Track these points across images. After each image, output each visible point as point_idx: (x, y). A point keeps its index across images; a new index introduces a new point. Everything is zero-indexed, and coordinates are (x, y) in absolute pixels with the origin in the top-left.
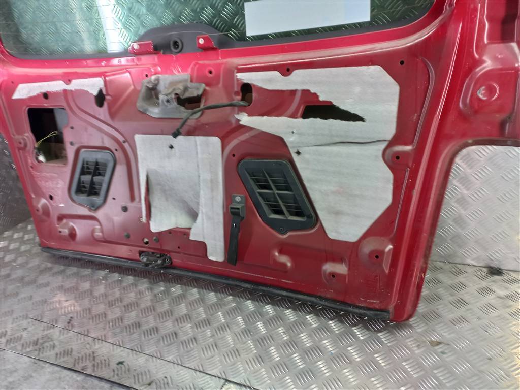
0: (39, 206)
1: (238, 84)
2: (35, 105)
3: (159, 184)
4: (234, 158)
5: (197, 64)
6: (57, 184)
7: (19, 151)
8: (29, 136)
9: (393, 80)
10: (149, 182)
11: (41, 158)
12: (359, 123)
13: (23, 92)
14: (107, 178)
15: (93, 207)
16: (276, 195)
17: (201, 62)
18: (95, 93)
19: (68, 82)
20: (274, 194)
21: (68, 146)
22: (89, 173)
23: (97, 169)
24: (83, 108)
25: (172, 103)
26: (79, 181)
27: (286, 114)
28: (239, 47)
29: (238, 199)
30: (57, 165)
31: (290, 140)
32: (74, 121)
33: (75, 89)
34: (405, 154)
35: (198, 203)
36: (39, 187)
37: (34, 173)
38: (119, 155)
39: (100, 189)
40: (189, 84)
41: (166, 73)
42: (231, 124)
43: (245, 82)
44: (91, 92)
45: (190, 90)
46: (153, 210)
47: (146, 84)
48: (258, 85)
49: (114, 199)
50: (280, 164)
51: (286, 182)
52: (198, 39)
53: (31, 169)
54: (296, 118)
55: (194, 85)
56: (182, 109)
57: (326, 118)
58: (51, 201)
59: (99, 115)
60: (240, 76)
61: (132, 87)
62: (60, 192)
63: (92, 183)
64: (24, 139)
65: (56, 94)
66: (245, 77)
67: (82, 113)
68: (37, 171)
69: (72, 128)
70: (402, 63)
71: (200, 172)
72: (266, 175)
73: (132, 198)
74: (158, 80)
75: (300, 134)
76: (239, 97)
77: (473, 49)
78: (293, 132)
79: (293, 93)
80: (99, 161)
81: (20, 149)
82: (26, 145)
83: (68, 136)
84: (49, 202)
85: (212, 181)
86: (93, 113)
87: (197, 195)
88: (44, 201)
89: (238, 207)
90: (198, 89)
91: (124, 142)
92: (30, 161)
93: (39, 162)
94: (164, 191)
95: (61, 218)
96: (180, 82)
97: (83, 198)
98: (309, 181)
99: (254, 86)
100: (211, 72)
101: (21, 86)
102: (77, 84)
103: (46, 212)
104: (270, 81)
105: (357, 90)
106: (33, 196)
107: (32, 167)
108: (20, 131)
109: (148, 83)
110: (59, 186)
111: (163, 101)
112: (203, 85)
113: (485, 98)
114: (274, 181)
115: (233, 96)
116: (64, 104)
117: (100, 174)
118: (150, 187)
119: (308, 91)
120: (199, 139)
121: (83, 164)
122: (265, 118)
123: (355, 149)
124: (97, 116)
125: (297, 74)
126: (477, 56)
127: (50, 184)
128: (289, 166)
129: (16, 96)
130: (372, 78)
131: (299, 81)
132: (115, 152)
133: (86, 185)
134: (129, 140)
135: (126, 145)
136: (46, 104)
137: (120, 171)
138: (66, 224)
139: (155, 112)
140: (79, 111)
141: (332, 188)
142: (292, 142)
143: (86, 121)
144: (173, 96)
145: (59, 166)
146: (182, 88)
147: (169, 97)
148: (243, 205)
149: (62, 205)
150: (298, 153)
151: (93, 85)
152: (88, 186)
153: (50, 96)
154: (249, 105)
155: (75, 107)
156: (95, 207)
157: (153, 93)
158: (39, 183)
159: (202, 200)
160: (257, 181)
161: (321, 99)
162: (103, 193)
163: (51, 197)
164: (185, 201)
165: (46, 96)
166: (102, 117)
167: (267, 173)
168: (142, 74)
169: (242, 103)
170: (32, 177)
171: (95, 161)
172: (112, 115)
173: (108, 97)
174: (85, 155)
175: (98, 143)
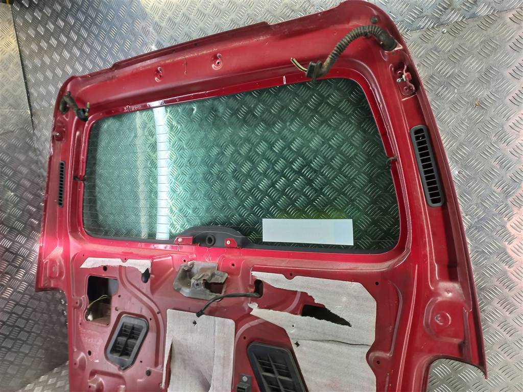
0: (78, 360)
1: (252, 279)
2: (95, 274)
3: (181, 354)
4: (245, 340)
5: (224, 257)
6: (98, 341)
7: (74, 309)
8: (84, 297)
9: (371, 296)
10: (173, 351)
11: (90, 317)
12: (346, 327)
13: (90, 263)
14: (138, 342)
15: (123, 366)
16: (278, 379)
17: (227, 256)
18: (143, 271)
19: (125, 260)
20: (276, 378)
21: (113, 310)
22: (125, 335)
23: (132, 333)
24: (132, 282)
25: (200, 286)
26: (116, 342)
27: (287, 309)
28: (257, 249)
29: (245, 379)
30: (100, 324)
31: (291, 332)
32: (122, 291)
33: (128, 267)
34: (384, 359)
35: (211, 376)
36: (82, 342)
37: (81, 329)
38: (152, 324)
39: (131, 351)
40: (216, 272)
41: (200, 260)
42: (245, 311)
43: (258, 279)
44: (140, 270)
45: (216, 276)
46: (172, 377)
47: (183, 267)
48: (268, 283)
49: (141, 362)
50: (283, 352)
51: (287, 369)
52: (227, 241)
53: (79, 326)
54: (296, 314)
55: (219, 272)
56: (208, 291)
57: (320, 319)
58: (89, 357)
59: (143, 288)
60: (254, 273)
61: (172, 269)
62: (98, 349)
63: (126, 345)
64: (81, 300)
65: (113, 268)
66: (258, 275)
67: (130, 285)
68: (84, 328)
69: (119, 296)
70: (377, 284)
71: (216, 348)
72: (270, 359)
73: (156, 364)
74: (193, 265)
75: (299, 329)
76: (253, 290)
77: (428, 282)
78: (293, 326)
79: (295, 293)
80: (135, 326)
81: (75, 308)
82: (81, 305)
83: (115, 302)
84: (87, 357)
85: (224, 358)
86: (138, 287)
87: (211, 369)
88: (82, 355)
89: (244, 387)
90: (222, 277)
91: (158, 313)
92: (80, 319)
93: (88, 320)
94: (184, 360)
95: (93, 373)
96: (209, 269)
97: (116, 356)
98: (306, 371)
99: (265, 283)
100: (233, 265)
101: (89, 259)
102: (130, 263)
103: (83, 366)
104: (277, 281)
105: (344, 299)
106: (75, 350)
107: (81, 324)
108: (79, 293)
109: (185, 266)
110: (98, 343)
111: (193, 284)
112: (227, 275)
113: (441, 324)
114: (277, 367)
115: (249, 288)
116: (117, 276)
117: (133, 338)
118: (173, 355)
119: (306, 294)
120: (218, 320)
121: (122, 327)
122: (271, 311)
123: (344, 349)
124: (141, 289)
125: (298, 279)
126: (432, 288)
127: (91, 341)
128: (290, 354)
129: (83, 266)
130: (355, 291)
131: (299, 284)
132: (149, 320)
133: (121, 346)
134: (162, 312)
135: (159, 316)
136: (104, 275)
137: (151, 337)
138: (97, 379)
139: (186, 292)
140: (128, 283)
141: (325, 381)
142: (292, 334)
143: (131, 292)
144: (202, 282)
145: (101, 326)
146: (210, 274)
147: (199, 282)
148: (249, 385)
149: (97, 361)
150: (297, 344)
151: (143, 265)
152: (122, 347)
153: (108, 269)
154: (260, 297)
155: (126, 280)
156: (124, 367)
157: (188, 273)
158: (83, 338)
159: (214, 375)
160: (262, 364)
161: (316, 301)
162: (133, 355)
163: (90, 353)
164: (200, 371)
165: (105, 268)
166: (144, 291)
167: (271, 357)
168: (181, 260)
169: (255, 295)
170: (79, 333)
171: (132, 326)
172: (153, 290)
173: (152, 276)
174: (125, 320)
175: (137, 312)
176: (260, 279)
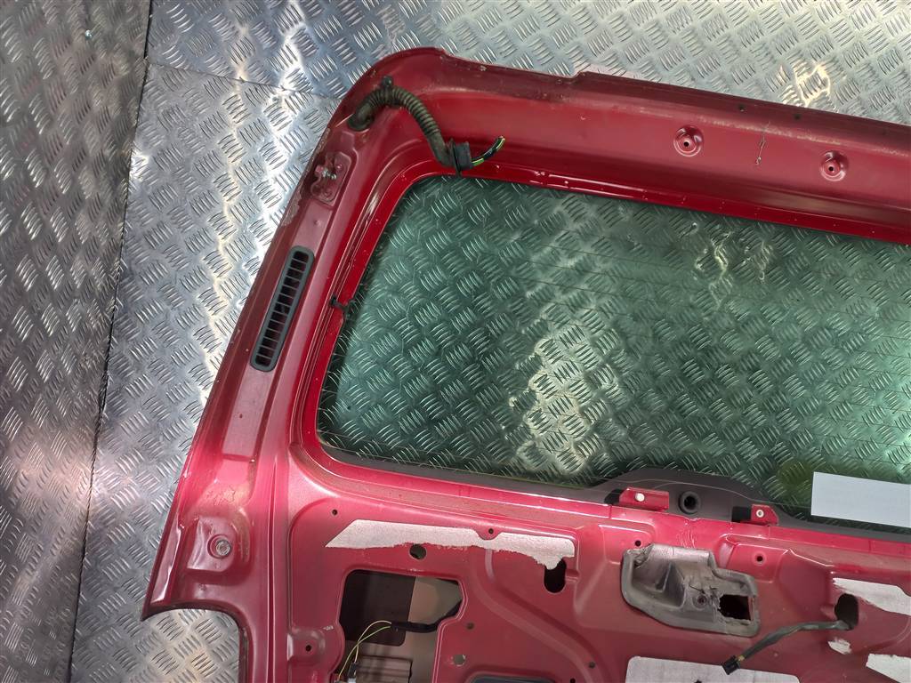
8: (333, 632)
18: (550, 565)
19: (488, 534)
33: (502, 550)
43: (848, 593)
44: (541, 562)
48: (869, 600)
52: (756, 509)
60: (839, 581)
61: (606, 559)
66: (848, 586)
91: (593, 665)
99: (862, 601)
100: (760, 559)
102: (508, 542)
115: (824, 610)
129: (337, 542)
135: (595, 673)
154: (852, 629)
165: (417, 551)
176: (854, 594)
